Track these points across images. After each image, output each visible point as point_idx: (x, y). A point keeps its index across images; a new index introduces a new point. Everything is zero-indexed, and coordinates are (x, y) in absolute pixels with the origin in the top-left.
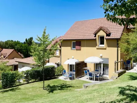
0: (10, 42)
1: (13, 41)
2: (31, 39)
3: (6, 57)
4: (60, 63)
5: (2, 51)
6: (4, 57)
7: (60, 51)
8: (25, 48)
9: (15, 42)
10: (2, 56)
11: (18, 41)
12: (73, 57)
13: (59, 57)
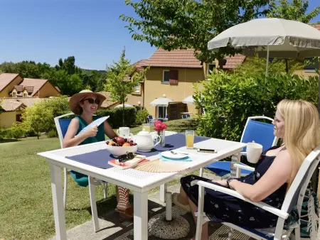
0: (30, 66)
1: (33, 63)
2: (72, 60)
3: (33, 94)
4: (142, 105)
5: (22, 82)
6: (30, 94)
7: (143, 85)
8: (61, 79)
9: (39, 64)
10: (25, 92)
11: (45, 64)
12: (164, 95)
13: (140, 95)
